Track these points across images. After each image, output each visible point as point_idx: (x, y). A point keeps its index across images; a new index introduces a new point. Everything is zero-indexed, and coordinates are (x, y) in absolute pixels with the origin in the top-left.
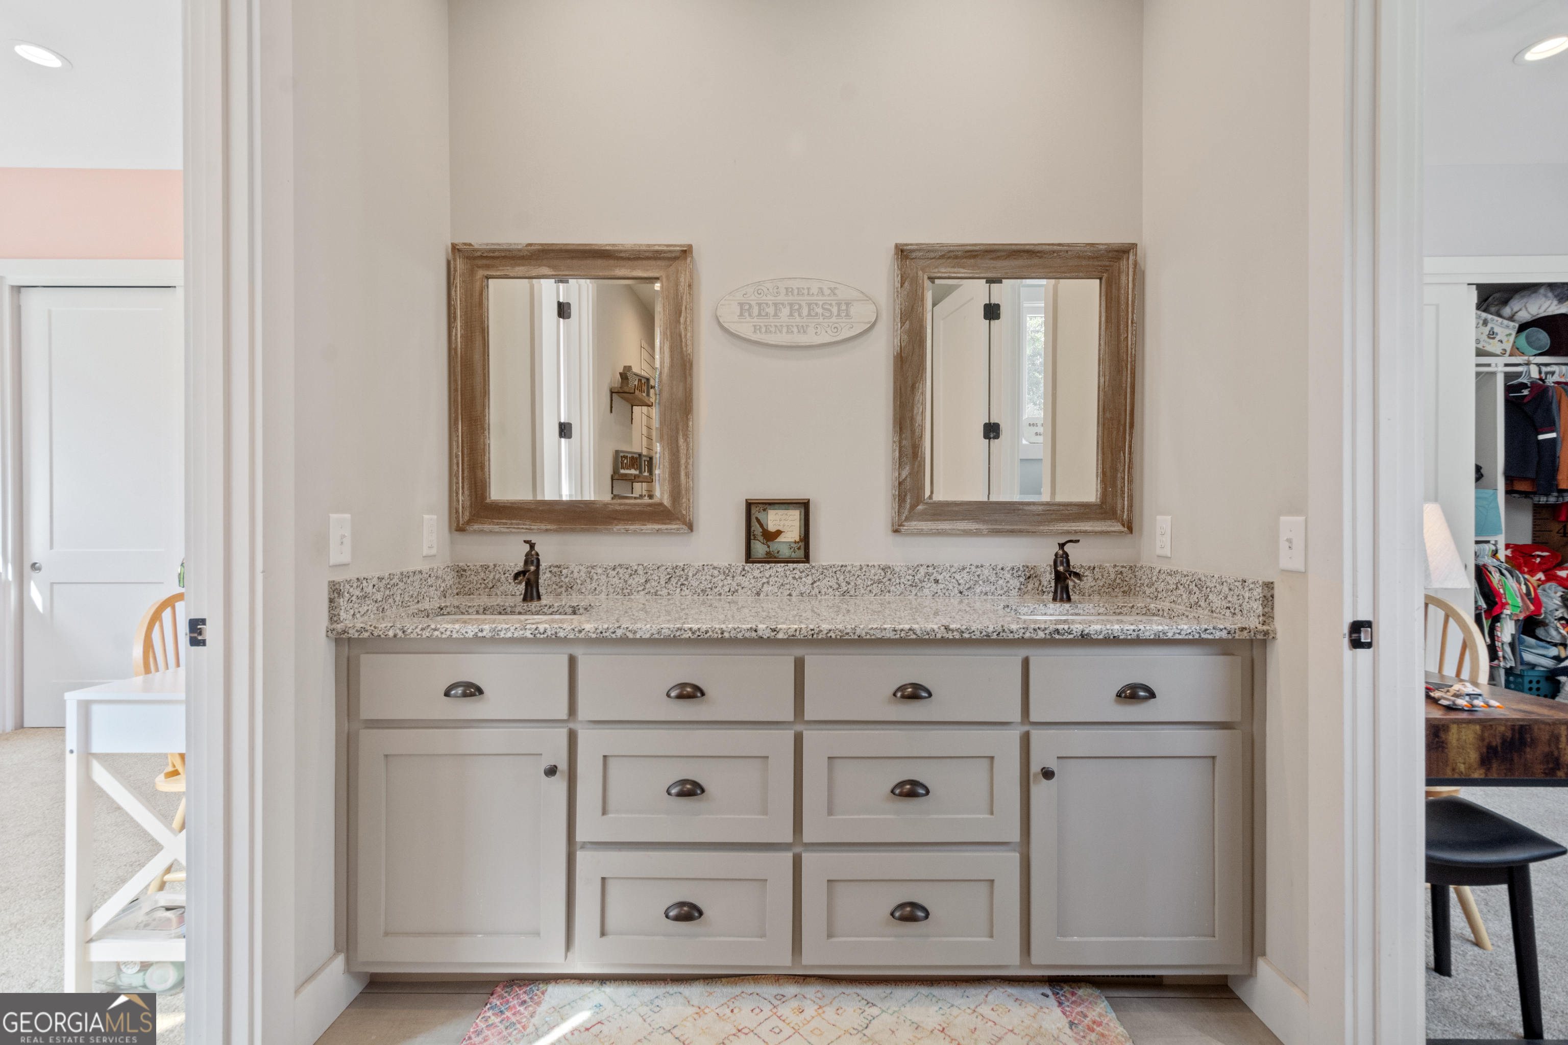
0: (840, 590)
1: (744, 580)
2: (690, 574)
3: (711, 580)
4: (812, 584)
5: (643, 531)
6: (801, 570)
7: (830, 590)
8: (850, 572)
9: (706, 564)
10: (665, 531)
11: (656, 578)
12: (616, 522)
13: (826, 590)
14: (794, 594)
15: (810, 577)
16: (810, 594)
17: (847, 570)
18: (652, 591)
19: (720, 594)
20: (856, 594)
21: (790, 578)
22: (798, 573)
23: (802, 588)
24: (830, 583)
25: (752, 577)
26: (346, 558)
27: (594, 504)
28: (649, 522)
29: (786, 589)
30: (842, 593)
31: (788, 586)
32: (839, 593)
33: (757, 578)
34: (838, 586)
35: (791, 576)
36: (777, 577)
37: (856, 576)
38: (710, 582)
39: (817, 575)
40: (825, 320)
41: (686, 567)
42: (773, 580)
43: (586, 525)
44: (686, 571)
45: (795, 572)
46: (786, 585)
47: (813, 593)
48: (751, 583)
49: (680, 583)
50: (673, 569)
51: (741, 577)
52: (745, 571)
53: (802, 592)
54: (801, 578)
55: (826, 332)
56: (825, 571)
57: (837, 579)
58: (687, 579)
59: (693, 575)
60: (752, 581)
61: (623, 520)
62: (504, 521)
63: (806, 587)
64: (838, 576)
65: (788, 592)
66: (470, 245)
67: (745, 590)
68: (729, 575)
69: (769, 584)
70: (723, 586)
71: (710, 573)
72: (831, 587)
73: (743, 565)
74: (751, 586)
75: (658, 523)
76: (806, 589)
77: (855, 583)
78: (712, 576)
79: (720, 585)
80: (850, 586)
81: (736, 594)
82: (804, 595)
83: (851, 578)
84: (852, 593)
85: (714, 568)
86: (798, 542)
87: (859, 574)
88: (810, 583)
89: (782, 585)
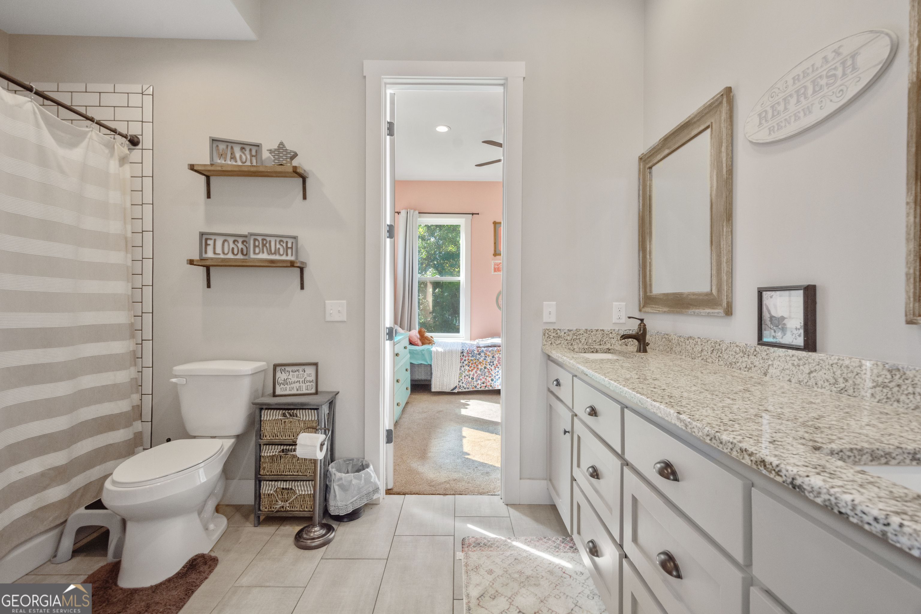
0: (836, 386)
1: (756, 359)
2: (723, 349)
3: (735, 356)
4: (809, 374)
5: (702, 314)
6: (799, 358)
7: (827, 384)
8: (847, 367)
9: (732, 342)
10: (712, 314)
11: (706, 349)
12: (692, 307)
13: (822, 382)
14: (793, 381)
15: (806, 366)
16: (807, 384)
17: (844, 365)
18: (705, 358)
19: (740, 369)
20: (854, 395)
21: (790, 364)
22: (797, 360)
23: (800, 376)
24: (826, 377)
25: (760, 358)
26: (553, 319)
27: (683, 294)
28: (706, 307)
29: (787, 374)
30: (839, 389)
31: (788, 372)
32: (835, 389)
33: (764, 359)
34: (834, 381)
35: (791, 362)
36: (779, 361)
37: (855, 373)
38: (735, 358)
39: (814, 365)
40: (830, 88)
41: (721, 343)
42: (777, 364)
43: (679, 309)
44: (721, 346)
45: (794, 358)
46: (786, 371)
47: (810, 383)
48: (760, 363)
49: (718, 355)
50: (714, 343)
51: (754, 357)
52: (756, 351)
53: (800, 380)
54: (799, 366)
55: (831, 101)
56: (821, 362)
57: (834, 373)
58: (721, 353)
59: (726, 350)
60: (761, 361)
61: (695, 306)
62: (653, 306)
63: (804, 375)
64: (835, 369)
65: (789, 378)
66: (643, 153)
67: (756, 368)
68: (745, 354)
69: (773, 367)
70: (742, 362)
71: (734, 350)
72: (827, 381)
73: (755, 346)
74: (760, 366)
75: (710, 308)
76: (803, 377)
77: (854, 382)
78: (735, 352)
79: (740, 361)
80: (848, 384)
81: (750, 370)
82: (802, 383)
83: (849, 375)
84: (851, 392)
85: (737, 346)
86: (799, 329)
87: (859, 372)
88: (808, 372)
89: (783, 369)
